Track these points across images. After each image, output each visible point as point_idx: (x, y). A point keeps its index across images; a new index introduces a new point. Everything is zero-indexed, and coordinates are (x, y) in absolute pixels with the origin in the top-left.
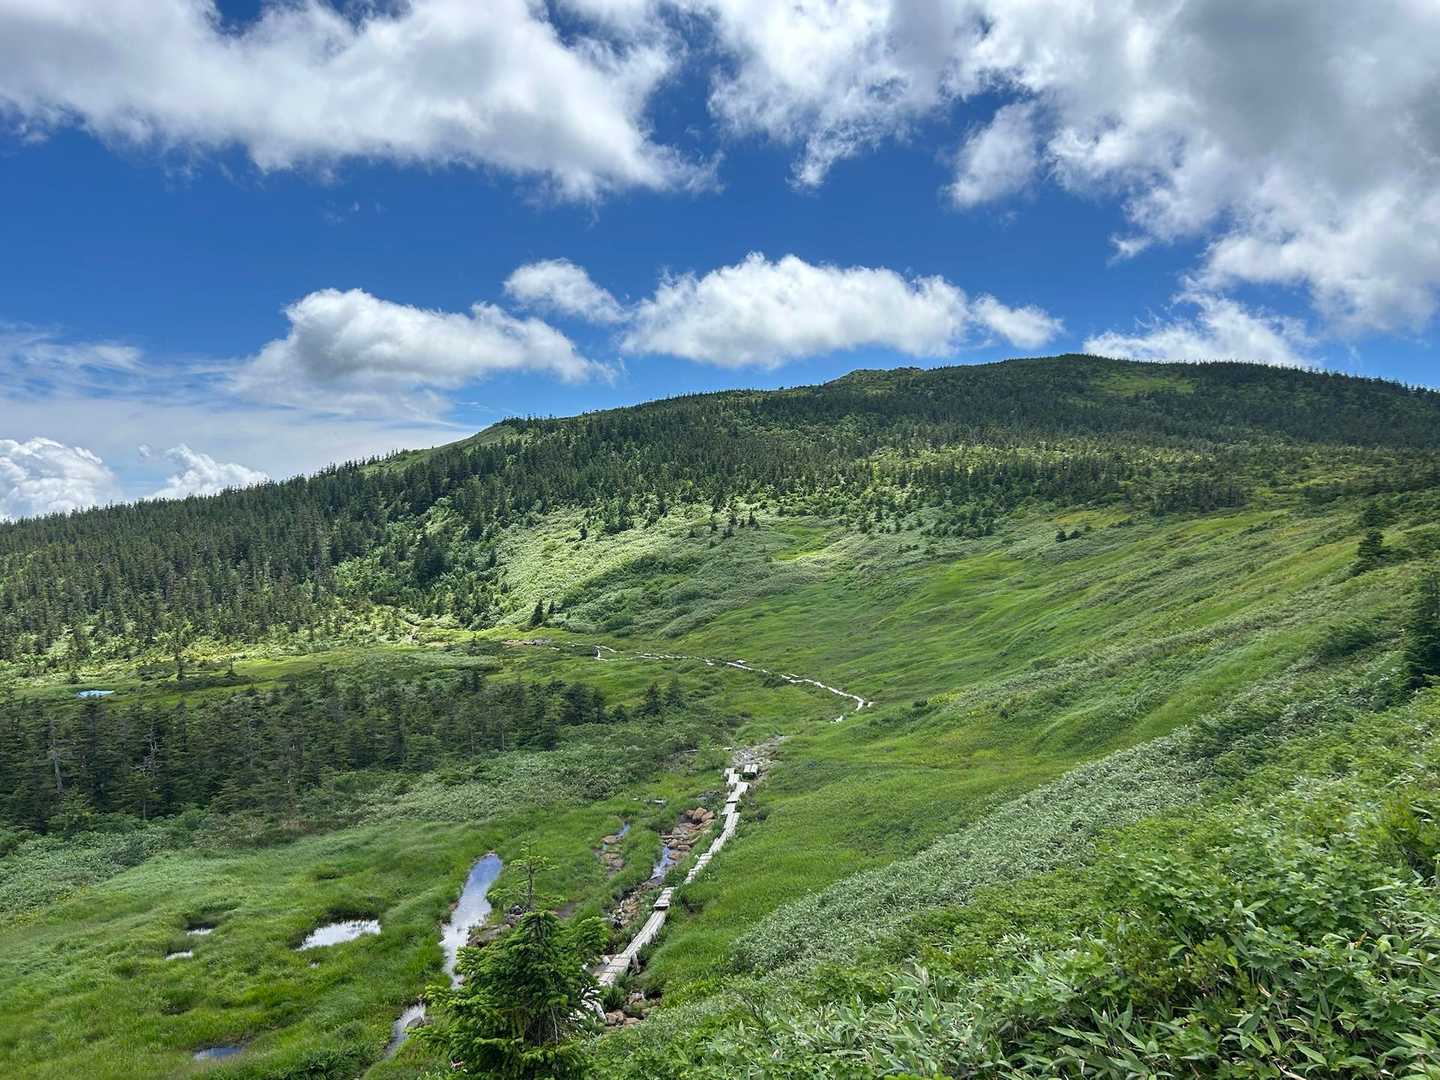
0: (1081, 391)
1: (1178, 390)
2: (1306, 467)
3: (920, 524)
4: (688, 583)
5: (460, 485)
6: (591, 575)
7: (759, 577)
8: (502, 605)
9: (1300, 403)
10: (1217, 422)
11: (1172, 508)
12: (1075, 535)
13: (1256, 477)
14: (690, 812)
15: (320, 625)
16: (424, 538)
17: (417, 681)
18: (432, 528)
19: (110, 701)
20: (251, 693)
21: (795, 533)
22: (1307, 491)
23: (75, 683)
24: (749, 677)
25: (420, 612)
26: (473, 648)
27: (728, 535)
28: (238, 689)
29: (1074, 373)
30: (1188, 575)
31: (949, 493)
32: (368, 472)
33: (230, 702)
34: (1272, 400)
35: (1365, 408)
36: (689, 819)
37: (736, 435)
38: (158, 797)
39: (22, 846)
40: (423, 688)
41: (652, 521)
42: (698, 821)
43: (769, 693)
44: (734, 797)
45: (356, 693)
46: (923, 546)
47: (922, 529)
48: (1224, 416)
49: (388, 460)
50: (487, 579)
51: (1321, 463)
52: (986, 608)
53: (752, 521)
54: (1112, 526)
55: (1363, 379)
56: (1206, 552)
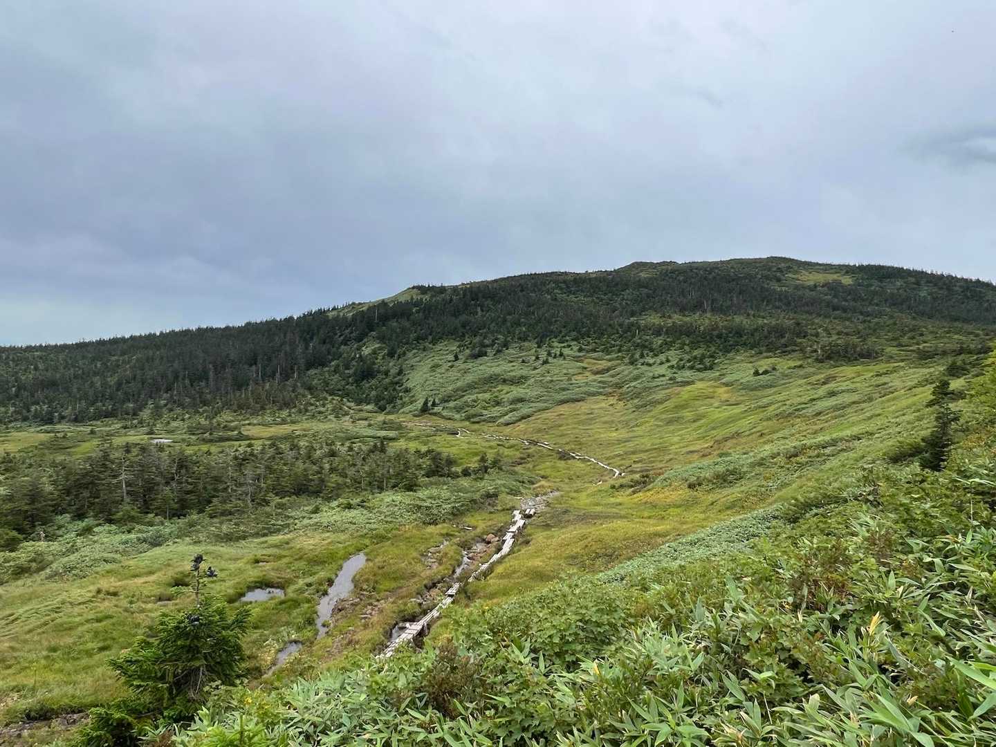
0: (779, 280)
1: (843, 281)
2: (922, 335)
3: (668, 361)
4: (517, 391)
5: (384, 325)
6: (459, 384)
7: (564, 389)
8: (404, 400)
9: (923, 294)
10: (867, 303)
11: (829, 358)
12: (766, 372)
13: (887, 340)
14: (485, 537)
15: (295, 407)
16: (361, 356)
17: (347, 444)
18: (366, 351)
19: (170, 446)
20: (250, 446)
21: (589, 363)
22: (919, 351)
23: (152, 434)
24: (550, 453)
25: (356, 402)
26: (385, 425)
27: (546, 362)
28: (243, 443)
29: (775, 269)
30: (832, 402)
31: (687, 342)
32: (331, 315)
33: (237, 450)
34: (905, 291)
35: (968, 298)
36: (484, 540)
37: (556, 299)
38: (176, 506)
39: (96, 529)
40: (351, 449)
41: (499, 351)
42: (489, 543)
43: (561, 464)
44: (514, 529)
45: (311, 449)
46: (669, 374)
47: (669, 364)
48: (872, 300)
49: (343, 308)
50: (397, 383)
51: (932, 332)
52: (704, 417)
53: (561, 355)
54: (789, 368)
55: (967, 279)
56: (846, 388)
